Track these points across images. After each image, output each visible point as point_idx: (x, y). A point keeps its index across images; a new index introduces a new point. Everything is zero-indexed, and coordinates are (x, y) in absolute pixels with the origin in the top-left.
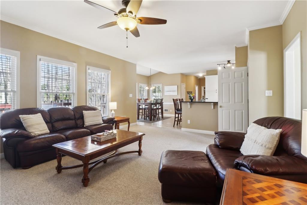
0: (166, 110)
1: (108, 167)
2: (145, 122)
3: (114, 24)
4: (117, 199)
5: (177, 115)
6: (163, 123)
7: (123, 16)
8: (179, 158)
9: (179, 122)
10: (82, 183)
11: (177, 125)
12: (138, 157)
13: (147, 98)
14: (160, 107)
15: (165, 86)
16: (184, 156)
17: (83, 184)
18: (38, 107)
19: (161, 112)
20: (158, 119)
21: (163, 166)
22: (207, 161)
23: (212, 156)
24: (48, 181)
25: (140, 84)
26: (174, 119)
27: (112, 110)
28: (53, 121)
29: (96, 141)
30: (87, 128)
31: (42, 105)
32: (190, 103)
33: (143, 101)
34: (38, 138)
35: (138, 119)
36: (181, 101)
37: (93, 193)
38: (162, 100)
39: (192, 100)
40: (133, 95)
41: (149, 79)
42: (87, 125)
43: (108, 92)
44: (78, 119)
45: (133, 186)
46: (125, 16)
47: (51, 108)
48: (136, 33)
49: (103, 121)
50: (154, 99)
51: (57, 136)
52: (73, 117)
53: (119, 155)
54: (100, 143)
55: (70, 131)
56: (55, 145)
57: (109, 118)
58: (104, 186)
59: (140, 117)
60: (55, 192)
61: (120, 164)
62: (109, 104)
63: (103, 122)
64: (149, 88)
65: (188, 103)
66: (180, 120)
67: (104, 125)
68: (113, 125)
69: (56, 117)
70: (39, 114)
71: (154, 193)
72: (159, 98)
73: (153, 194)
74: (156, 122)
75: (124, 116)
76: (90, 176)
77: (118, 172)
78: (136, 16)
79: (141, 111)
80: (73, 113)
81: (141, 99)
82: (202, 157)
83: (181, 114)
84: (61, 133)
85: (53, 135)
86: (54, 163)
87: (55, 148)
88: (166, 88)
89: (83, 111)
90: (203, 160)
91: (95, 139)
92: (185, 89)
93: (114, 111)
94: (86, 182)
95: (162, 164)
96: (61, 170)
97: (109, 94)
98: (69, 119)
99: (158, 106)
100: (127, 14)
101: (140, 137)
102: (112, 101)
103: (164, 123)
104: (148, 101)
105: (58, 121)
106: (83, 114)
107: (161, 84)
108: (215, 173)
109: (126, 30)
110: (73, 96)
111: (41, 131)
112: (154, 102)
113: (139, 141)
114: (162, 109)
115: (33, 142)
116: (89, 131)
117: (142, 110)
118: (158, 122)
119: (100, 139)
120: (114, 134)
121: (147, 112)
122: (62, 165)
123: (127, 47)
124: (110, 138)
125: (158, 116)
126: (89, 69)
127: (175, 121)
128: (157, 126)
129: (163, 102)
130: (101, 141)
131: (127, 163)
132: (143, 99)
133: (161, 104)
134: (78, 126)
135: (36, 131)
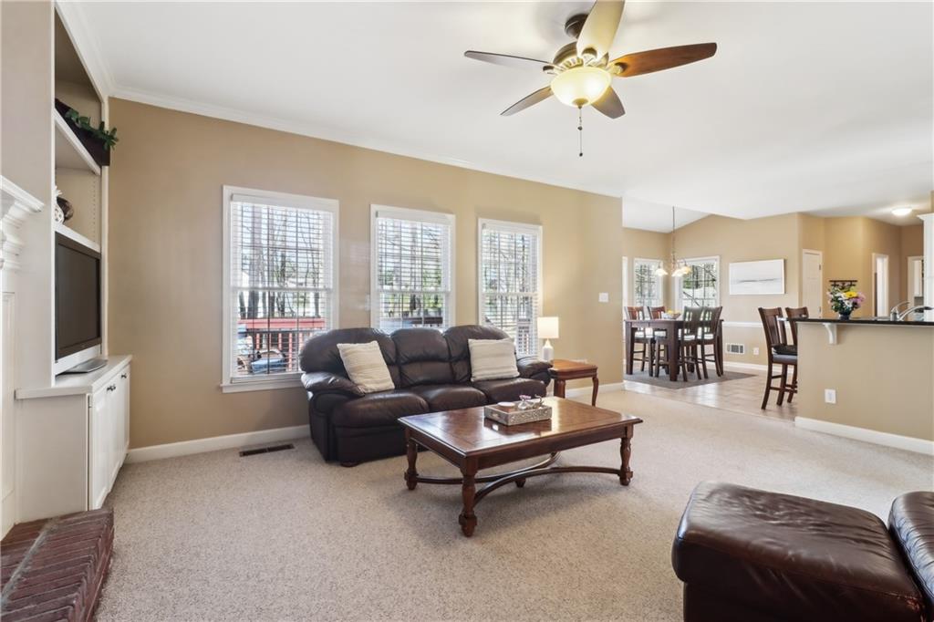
0: (735, 349)
1: (528, 501)
2: (651, 383)
3: (544, 94)
4: (544, 592)
5: (777, 369)
6: (720, 394)
7: (569, 66)
8: (756, 516)
9: (787, 395)
10: (460, 526)
11: (780, 403)
12: (618, 489)
13: (661, 306)
14: (709, 337)
15: (731, 264)
16: (782, 513)
17: (463, 529)
18: (372, 327)
19: (715, 355)
20: (700, 378)
21: (691, 527)
22: (889, 549)
23: (915, 534)
24: (388, 504)
25: (639, 263)
26: (766, 382)
27: (545, 340)
28: (402, 361)
29: (497, 423)
30: (476, 384)
31: (381, 323)
32: (835, 325)
33: (647, 314)
34: (371, 398)
35: (630, 371)
36: (797, 317)
37: (485, 557)
38: (717, 312)
39: (846, 313)
40: (609, 296)
41: (668, 242)
42: (478, 378)
43: (535, 289)
44: (458, 360)
45: (593, 570)
46: (573, 65)
47: (398, 329)
48: (612, 106)
49: (519, 370)
50: (687, 310)
51: (410, 398)
52: (445, 355)
53: (559, 472)
54: (506, 429)
55: (438, 388)
56: (404, 420)
57: (536, 361)
58: (512, 548)
59: (637, 365)
60: (400, 532)
61: (561, 498)
62: (536, 322)
63: (518, 374)
64: (667, 271)
65: (827, 325)
66: (788, 389)
67: (522, 380)
68: (547, 383)
69: (408, 351)
70: (375, 343)
71: (660, 609)
72: (705, 305)
73: (657, 610)
74: (695, 388)
75: (582, 361)
76: (478, 510)
77: (553, 519)
78: (607, 56)
79: (638, 347)
80: (444, 342)
81: (641, 309)
82: (863, 532)
83: (795, 364)
84: (418, 393)
85: (402, 395)
86: (401, 464)
87: (404, 427)
88: (736, 270)
89: (470, 340)
90: (866, 542)
91: (495, 416)
92: (821, 273)
93: (552, 345)
94: (468, 526)
95: (688, 521)
96: (416, 484)
97: (536, 295)
98: (435, 359)
99: (703, 333)
100: (578, 59)
101: (626, 429)
102: (546, 314)
103: (726, 393)
104: (665, 316)
105: (413, 361)
106: (468, 348)
107: (718, 257)
108: (916, 603)
109: (577, 106)
110: (447, 300)
111: (377, 383)
112: (685, 316)
113: (623, 439)
114: (718, 342)
115: (362, 406)
116: (482, 393)
117: (642, 345)
118: (700, 387)
119: (507, 418)
120: (546, 410)
121: (659, 350)
122: (418, 472)
123: (581, 155)
124: (532, 419)
125: (701, 366)
126: (484, 226)
127: (769, 387)
128: (700, 401)
129: (721, 318)
130: (510, 424)
131: (582, 499)
132: (646, 310)
133: (715, 325)
134: (458, 378)
135: (367, 382)
